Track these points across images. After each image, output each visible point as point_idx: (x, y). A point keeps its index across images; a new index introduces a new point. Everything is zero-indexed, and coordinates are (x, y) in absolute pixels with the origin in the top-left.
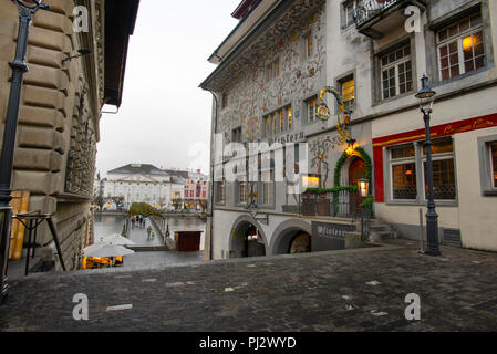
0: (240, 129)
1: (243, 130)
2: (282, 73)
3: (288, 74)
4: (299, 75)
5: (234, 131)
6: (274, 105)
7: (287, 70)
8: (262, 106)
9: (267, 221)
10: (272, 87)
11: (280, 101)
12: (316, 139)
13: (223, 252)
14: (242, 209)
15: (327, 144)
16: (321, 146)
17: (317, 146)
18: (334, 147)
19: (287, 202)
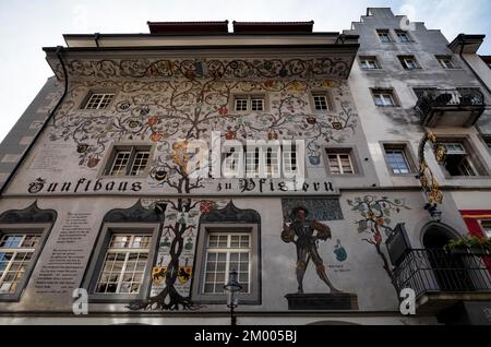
1: (157, 155)
3: (288, 116)
7: (287, 110)
10: (253, 118)
11: (272, 137)
15: (384, 205)
16: (374, 206)
17: (366, 205)
18: (398, 210)
19: (300, 288)
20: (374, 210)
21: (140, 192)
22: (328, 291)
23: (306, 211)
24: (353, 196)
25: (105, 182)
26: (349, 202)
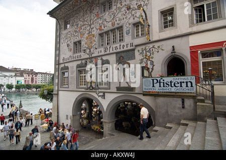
0: (80, 42)
1: (83, 43)
2: (114, 7)
3: (120, 9)
4: (129, 8)
5: (75, 43)
6: (109, 26)
7: (119, 5)
8: (98, 27)
9: (103, 97)
10: (107, 16)
11: (113, 24)
12: (143, 47)
13: (67, 116)
14: (83, 90)
15: (152, 50)
16: (148, 51)
17: (145, 51)
18: (158, 52)
19: (120, 85)
20: (148, 53)
21: (82, 58)
22: (127, 86)
23: (123, 58)
24: (140, 48)
25: (74, 56)
26: (139, 51)
